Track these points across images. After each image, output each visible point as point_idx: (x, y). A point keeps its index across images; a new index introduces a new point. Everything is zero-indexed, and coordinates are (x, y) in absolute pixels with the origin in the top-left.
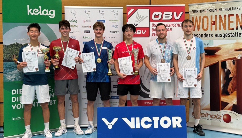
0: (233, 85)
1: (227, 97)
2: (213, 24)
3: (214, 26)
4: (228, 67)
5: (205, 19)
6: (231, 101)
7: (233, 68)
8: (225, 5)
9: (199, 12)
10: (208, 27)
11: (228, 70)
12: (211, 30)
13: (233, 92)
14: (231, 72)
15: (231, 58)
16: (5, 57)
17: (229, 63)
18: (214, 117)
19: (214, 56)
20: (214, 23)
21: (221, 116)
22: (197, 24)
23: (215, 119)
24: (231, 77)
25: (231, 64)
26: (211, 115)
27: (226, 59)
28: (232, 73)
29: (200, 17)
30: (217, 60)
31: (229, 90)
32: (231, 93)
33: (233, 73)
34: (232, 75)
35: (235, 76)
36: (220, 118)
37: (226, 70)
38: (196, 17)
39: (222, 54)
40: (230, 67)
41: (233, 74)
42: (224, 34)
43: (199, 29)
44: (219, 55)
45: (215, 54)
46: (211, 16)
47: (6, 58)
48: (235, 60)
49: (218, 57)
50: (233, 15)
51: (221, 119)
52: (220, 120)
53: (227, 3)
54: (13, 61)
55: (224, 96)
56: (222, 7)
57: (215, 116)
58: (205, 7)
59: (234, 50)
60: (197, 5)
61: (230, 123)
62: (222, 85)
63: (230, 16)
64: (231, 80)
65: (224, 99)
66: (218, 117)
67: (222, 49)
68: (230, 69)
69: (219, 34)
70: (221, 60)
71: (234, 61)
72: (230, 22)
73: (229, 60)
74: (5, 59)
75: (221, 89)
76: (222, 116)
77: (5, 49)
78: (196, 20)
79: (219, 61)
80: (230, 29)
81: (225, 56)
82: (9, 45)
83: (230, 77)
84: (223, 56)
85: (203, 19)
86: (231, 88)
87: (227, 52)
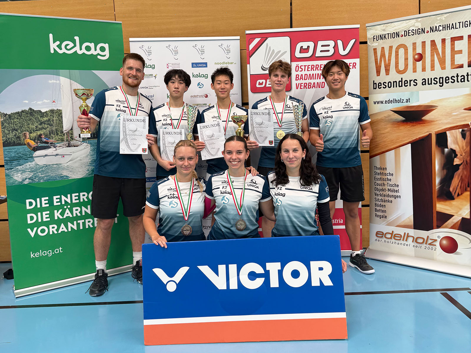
0: (462, 180)
1: (448, 203)
2: (419, 60)
3: (419, 64)
4: (451, 144)
5: (402, 51)
6: (458, 212)
7: (463, 147)
8: (444, 19)
9: (387, 38)
10: (406, 66)
11: (451, 149)
12: (415, 71)
13: (461, 194)
14: (457, 153)
15: (457, 126)
16: (6, 137)
17: (454, 136)
18: (420, 241)
19: (421, 122)
20: (420, 57)
21: (436, 240)
22: (385, 61)
23: (424, 246)
24: (457, 165)
25: (458, 137)
26: (415, 238)
27: (447, 128)
28: (459, 155)
29: (391, 47)
30: (426, 131)
31: (454, 189)
32: (458, 195)
33: (461, 155)
34: (460, 160)
35: (467, 161)
36: (434, 243)
37: (446, 150)
38: (383, 48)
39: (438, 119)
40: (454, 143)
41: (461, 157)
42: (442, 78)
43: (387, 71)
44: (432, 121)
45: (423, 118)
46: (414, 44)
47: (8, 138)
48: (466, 129)
49: (429, 124)
50: (461, 38)
51: (435, 245)
52: (434, 247)
53: (448, 15)
54: (25, 145)
55: (443, 201)
56: (437, 24)
57: (424, 239)
58: (401, 26)
59: (465, 109)
60: (383, 25)
61: (456, 254)
62: (437, 180)
63: (453, 39)
64: (458, 169)
65: (441, 207)
66: (430, 241)
67: (438, 108)
68: (456, 148)
69: (431, 79)
70: (436, 130)
71: (464, 132)
72: (454, 52)
73: (453, 131)
74: (6, 141)
75: (437, 188)
76: (439, 240)
77: (4, 120)
78: (383, 55)
79: (432, 133)
80: (453, 67)
81: (445, 121)
82: (13, 112)
83: (455, 164)
84: (440, 122)
85: (397, 50)
86: (458, 185)
87: (449, 115)
